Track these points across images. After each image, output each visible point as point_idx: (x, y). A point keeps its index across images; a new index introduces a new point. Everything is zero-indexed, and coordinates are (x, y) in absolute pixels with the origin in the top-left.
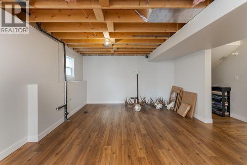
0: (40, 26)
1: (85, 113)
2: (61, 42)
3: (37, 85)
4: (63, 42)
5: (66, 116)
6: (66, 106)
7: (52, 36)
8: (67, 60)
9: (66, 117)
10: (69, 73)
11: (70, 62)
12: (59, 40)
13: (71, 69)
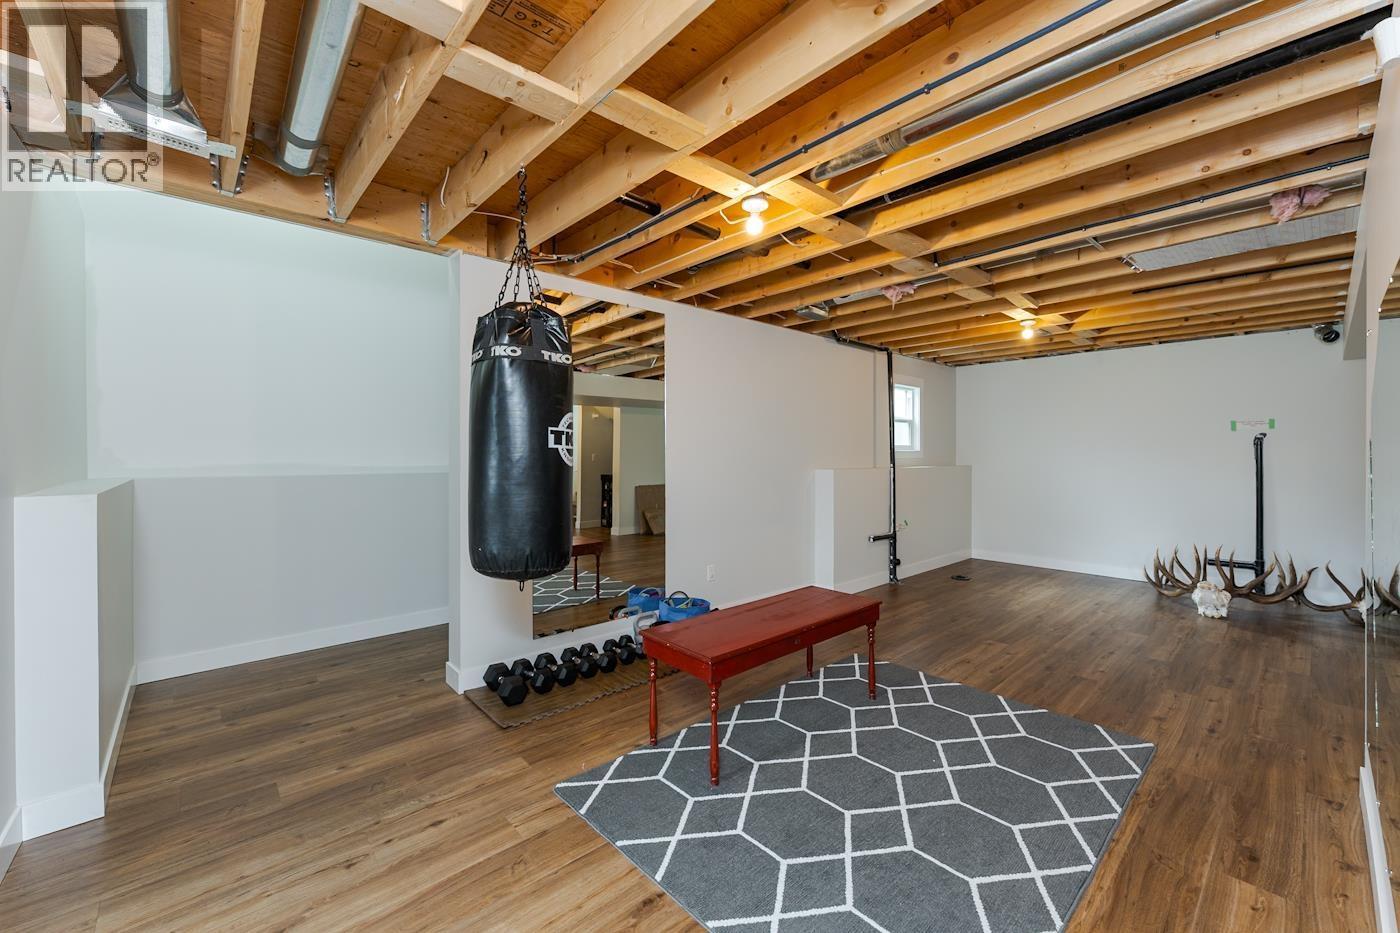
0: (837, 336)
1: (959, 578)
2: (881, 350)
3: (832, 471)
4: (886, 350)
5: (895, 568)
6: (892, 538)
7: (858, 343)
8: (899, 394)
9: (893, 572)
10: (902, 437)
11: (907, 402)
12: (876, 348)
13: (911, 423)
